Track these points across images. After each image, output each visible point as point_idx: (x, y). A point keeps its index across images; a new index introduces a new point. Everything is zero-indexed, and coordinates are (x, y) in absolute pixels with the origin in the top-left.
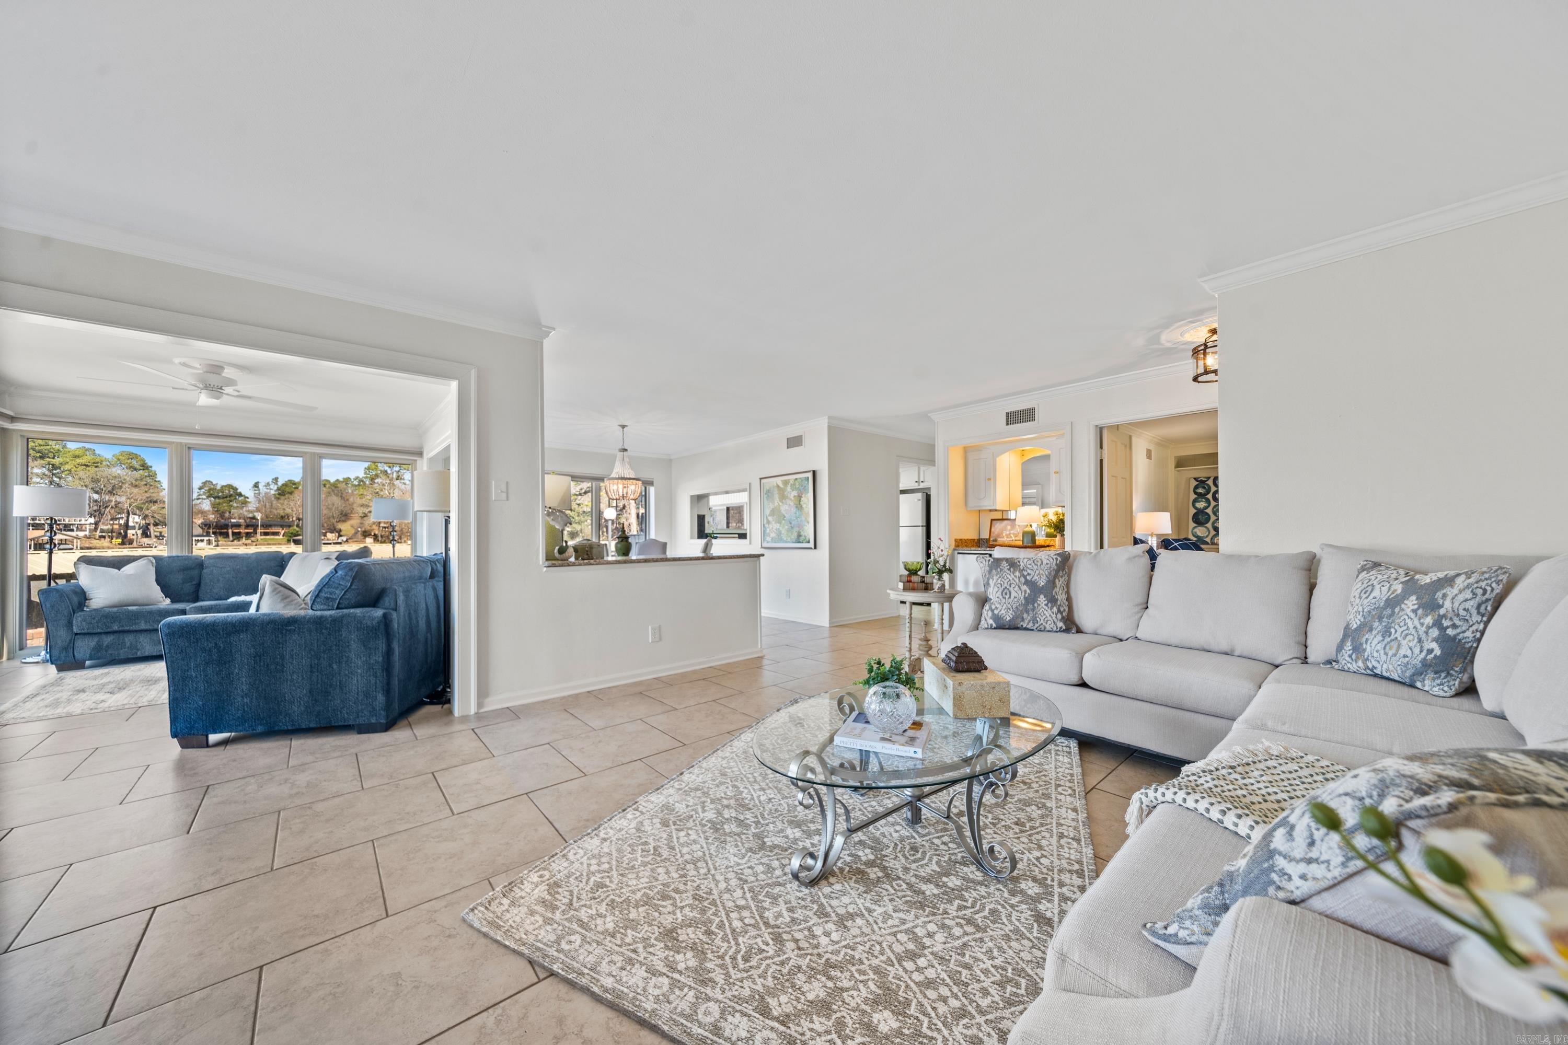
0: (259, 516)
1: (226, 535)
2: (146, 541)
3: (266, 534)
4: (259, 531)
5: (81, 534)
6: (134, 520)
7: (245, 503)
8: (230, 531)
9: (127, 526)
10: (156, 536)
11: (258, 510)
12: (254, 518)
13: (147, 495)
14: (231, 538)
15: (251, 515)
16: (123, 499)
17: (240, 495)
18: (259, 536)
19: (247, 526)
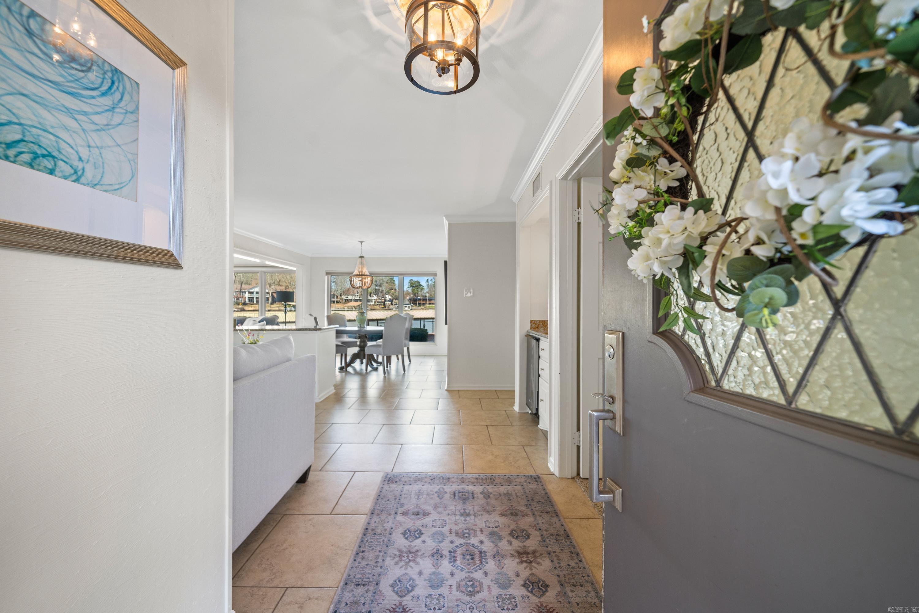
0: (427, 295)
1: (416, 304)
2: (391, 306)
3: (430, 304)
4: (427, 302)
5: (372, 303)
6: (388, 297)
7: (422, 289)
8: (417, 302)
9: (385, 300)
10: (395, 305)
11: (427, 293)
12: (426, 296)
13: (391, 287)
14: (418, 306)
15: (425, 295)
16: (383, 288)
17: (421, 285)
18: (427, 305)
19: (423, 300)
